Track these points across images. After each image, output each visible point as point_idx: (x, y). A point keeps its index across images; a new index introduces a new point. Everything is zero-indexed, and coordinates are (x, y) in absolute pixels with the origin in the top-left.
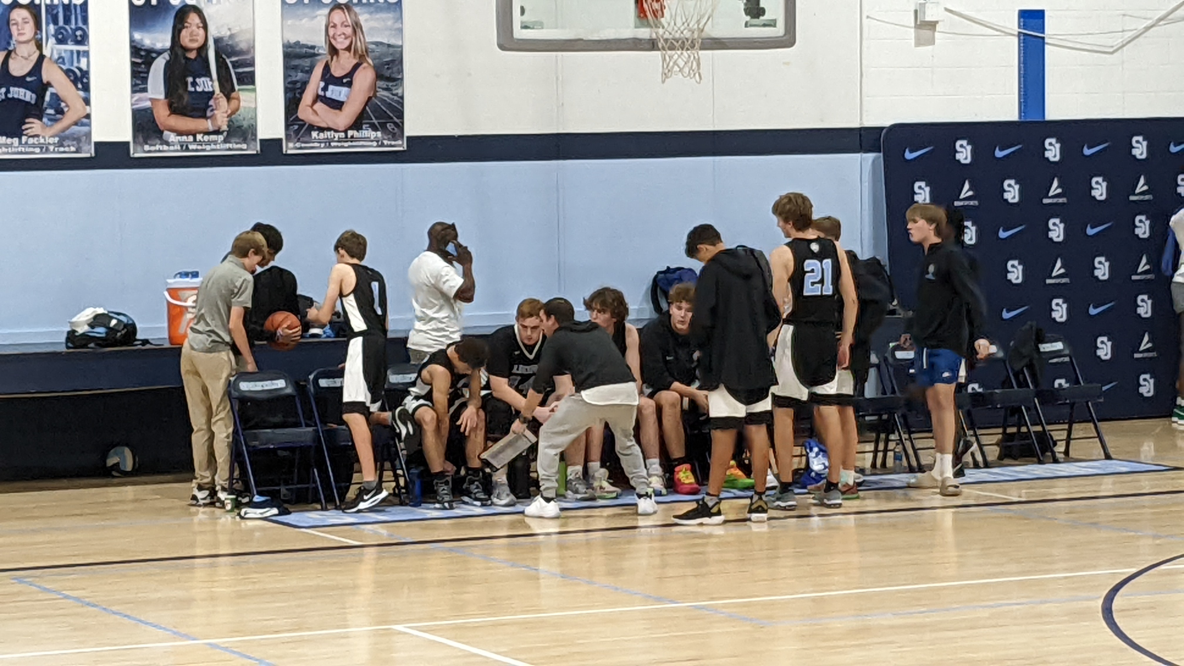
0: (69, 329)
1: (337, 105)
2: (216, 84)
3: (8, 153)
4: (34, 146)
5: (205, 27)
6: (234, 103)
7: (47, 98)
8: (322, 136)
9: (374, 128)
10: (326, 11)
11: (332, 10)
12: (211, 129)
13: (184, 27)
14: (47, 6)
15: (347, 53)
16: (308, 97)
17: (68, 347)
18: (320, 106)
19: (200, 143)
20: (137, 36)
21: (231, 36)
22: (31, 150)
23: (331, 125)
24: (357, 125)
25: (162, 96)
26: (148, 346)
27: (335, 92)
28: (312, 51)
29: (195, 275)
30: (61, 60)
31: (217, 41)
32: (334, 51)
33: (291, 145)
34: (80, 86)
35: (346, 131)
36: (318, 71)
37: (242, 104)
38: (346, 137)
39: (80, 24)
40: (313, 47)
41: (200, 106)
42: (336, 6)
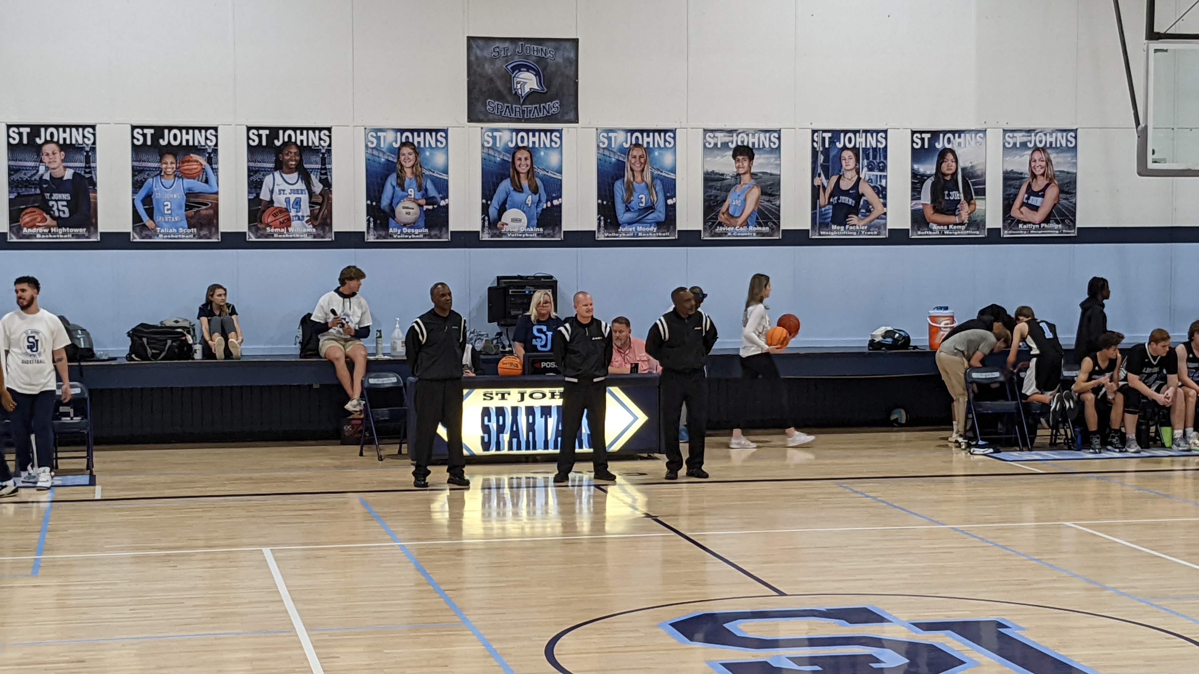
0: (870, 339)
1: (1035, 208)
2: (962, 195)
3: (838, 235)
4: (852, 231)
5: (957, 161)
6: (972, 207)
7: (861, 203)
8: (1025, 227)
9: (1058, 222)
10: (1030, 152)
11: (1033, 152)
12: (958, 222)
13: (943, 161)
14: (863, 149)
15: (1042, 178)
16: (1017, 203)
17: (869, 350)
18: (1024, 209)
19: (951, 230)
20: (916, 167)
21: (972, 167)
22: (851, 233)
23: (1031, 220)
24: (1047, 220)
25: (929, 203)
26: (916, 350)
27: (1035, 201)
28: (1020, 176)
29: (946, 308)
30: (870, 181)
31: (963, 170)
32: (1034, 176)
33: (1006, 232)
34: (881, 196)
35: (1040, 224)
36: (1024, 188)
37: (977, 207)
38: (1040, 227)
39: (882, 160)
40: (1021, 174)
41: (952, 208)
42: (1036, 149)
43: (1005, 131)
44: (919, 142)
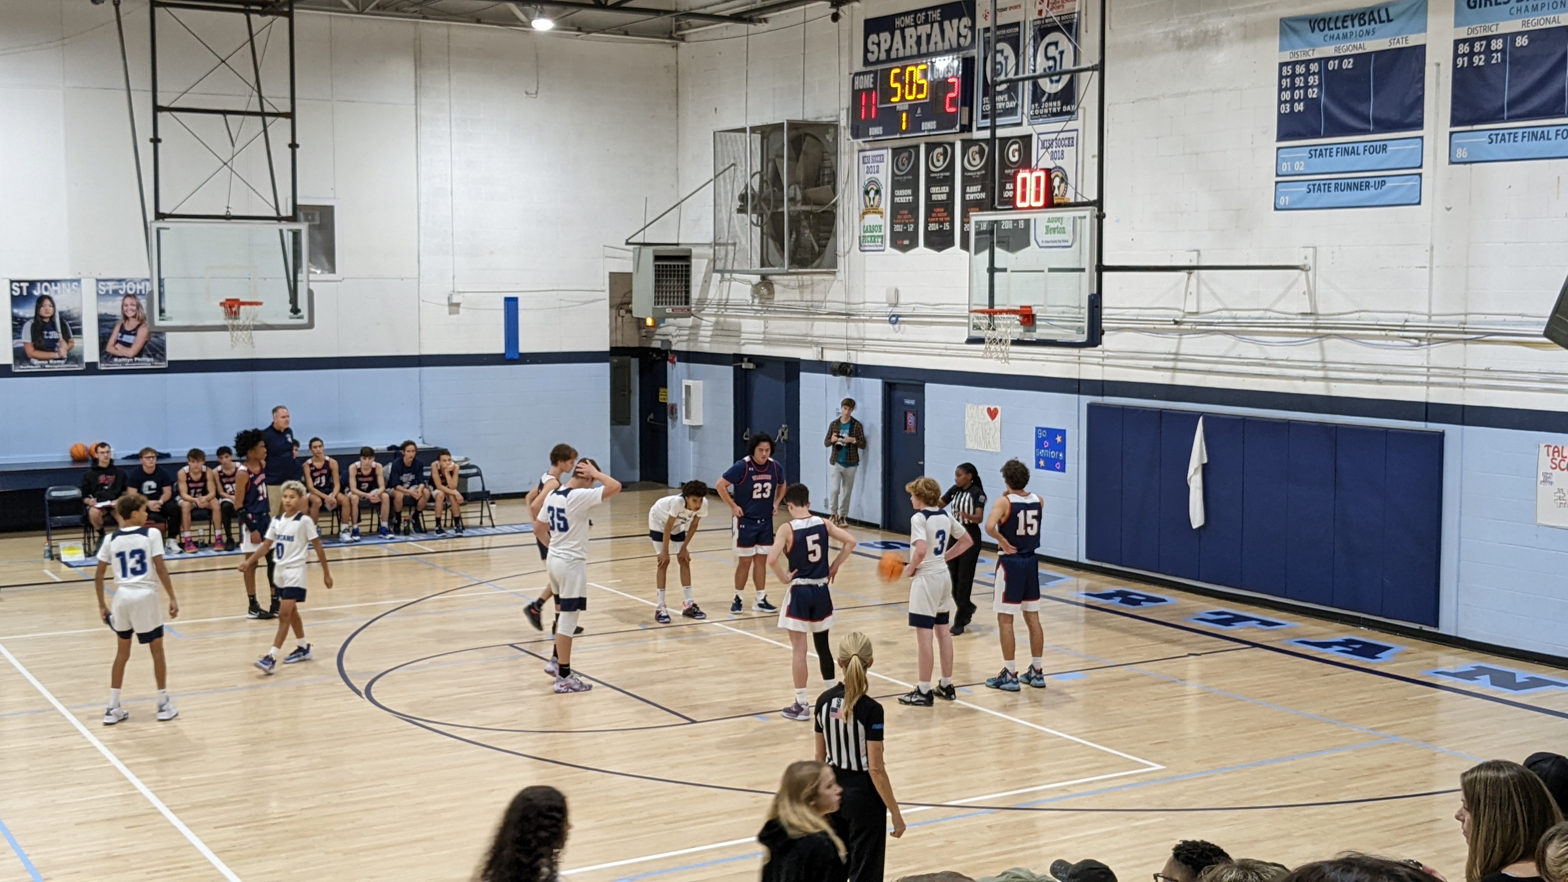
1: (128, 345)
2: (60, 335)
5: (53, 306)
6: (70, 344)
8: (120, 360)
9: (149, 356)
10: (121, 298)
11: (125, 298)
12: (58, 357)
13: (42, 306)
15: (133, 319)
16: (112, 340)
18: (118, 346)
20: (16, 311)
23: (125, 355)
24: (139, 355)
25: (30, 341)
27: (127, 338)
31: (61, 313)
32: (126, 318)
33: (102, 365)
35: (133, 358)
36: (117, 328)
37: (75, 344)
41: (51, 346)
42: (127, 295)
43: (98, 281)
44: (18, 290)
